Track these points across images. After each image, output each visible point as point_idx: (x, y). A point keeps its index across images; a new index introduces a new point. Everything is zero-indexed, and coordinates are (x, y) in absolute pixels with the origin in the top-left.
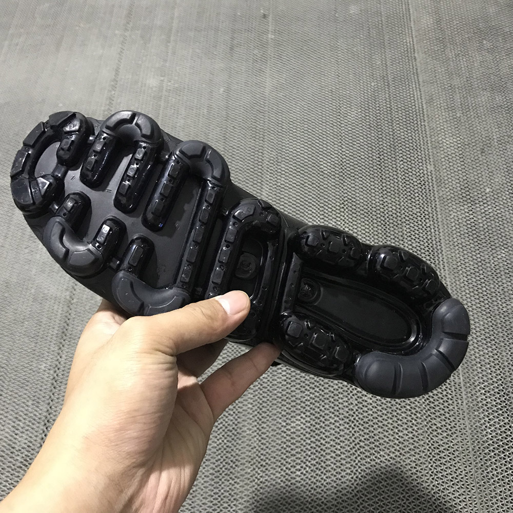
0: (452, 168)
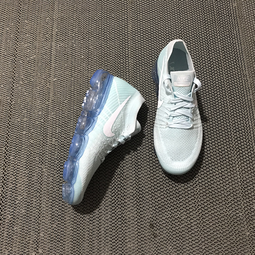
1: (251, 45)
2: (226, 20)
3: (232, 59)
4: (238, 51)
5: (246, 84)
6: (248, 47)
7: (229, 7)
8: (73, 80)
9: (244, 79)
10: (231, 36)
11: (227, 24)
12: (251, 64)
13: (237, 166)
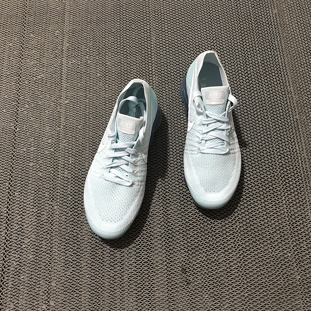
1: (295, 57)
2: (266, 29)
3: (273, 74)
4: (280, 64)
5: (291, 102)
6: (292, 60)
7: (269, 14)
8: (88, 102)
9: (289, 97)
10: (272, 47)
11: (267, 34)
12: (296, 79)
13: (284, 198)
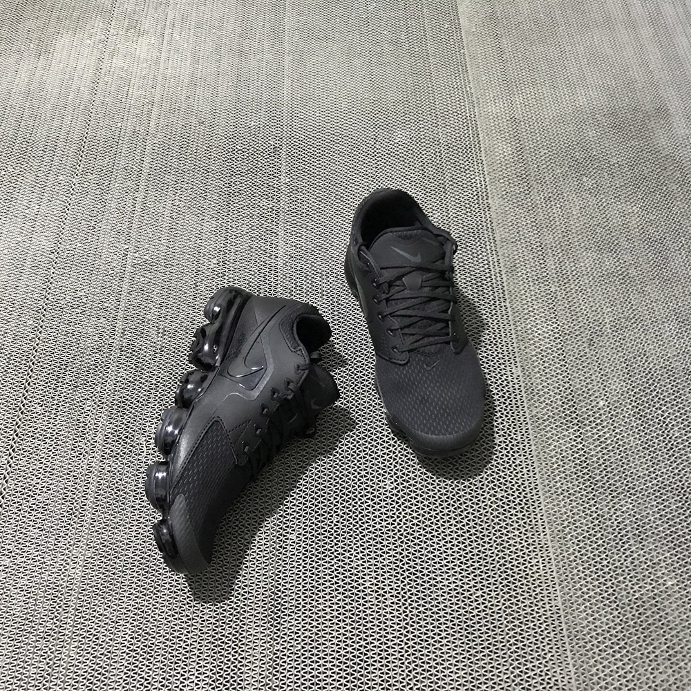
0: (547, 370)
